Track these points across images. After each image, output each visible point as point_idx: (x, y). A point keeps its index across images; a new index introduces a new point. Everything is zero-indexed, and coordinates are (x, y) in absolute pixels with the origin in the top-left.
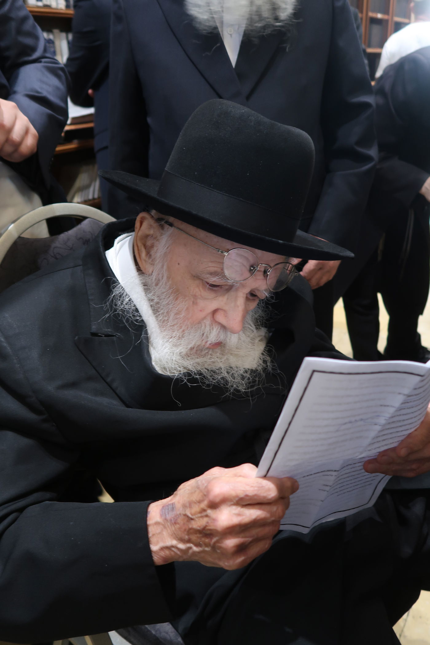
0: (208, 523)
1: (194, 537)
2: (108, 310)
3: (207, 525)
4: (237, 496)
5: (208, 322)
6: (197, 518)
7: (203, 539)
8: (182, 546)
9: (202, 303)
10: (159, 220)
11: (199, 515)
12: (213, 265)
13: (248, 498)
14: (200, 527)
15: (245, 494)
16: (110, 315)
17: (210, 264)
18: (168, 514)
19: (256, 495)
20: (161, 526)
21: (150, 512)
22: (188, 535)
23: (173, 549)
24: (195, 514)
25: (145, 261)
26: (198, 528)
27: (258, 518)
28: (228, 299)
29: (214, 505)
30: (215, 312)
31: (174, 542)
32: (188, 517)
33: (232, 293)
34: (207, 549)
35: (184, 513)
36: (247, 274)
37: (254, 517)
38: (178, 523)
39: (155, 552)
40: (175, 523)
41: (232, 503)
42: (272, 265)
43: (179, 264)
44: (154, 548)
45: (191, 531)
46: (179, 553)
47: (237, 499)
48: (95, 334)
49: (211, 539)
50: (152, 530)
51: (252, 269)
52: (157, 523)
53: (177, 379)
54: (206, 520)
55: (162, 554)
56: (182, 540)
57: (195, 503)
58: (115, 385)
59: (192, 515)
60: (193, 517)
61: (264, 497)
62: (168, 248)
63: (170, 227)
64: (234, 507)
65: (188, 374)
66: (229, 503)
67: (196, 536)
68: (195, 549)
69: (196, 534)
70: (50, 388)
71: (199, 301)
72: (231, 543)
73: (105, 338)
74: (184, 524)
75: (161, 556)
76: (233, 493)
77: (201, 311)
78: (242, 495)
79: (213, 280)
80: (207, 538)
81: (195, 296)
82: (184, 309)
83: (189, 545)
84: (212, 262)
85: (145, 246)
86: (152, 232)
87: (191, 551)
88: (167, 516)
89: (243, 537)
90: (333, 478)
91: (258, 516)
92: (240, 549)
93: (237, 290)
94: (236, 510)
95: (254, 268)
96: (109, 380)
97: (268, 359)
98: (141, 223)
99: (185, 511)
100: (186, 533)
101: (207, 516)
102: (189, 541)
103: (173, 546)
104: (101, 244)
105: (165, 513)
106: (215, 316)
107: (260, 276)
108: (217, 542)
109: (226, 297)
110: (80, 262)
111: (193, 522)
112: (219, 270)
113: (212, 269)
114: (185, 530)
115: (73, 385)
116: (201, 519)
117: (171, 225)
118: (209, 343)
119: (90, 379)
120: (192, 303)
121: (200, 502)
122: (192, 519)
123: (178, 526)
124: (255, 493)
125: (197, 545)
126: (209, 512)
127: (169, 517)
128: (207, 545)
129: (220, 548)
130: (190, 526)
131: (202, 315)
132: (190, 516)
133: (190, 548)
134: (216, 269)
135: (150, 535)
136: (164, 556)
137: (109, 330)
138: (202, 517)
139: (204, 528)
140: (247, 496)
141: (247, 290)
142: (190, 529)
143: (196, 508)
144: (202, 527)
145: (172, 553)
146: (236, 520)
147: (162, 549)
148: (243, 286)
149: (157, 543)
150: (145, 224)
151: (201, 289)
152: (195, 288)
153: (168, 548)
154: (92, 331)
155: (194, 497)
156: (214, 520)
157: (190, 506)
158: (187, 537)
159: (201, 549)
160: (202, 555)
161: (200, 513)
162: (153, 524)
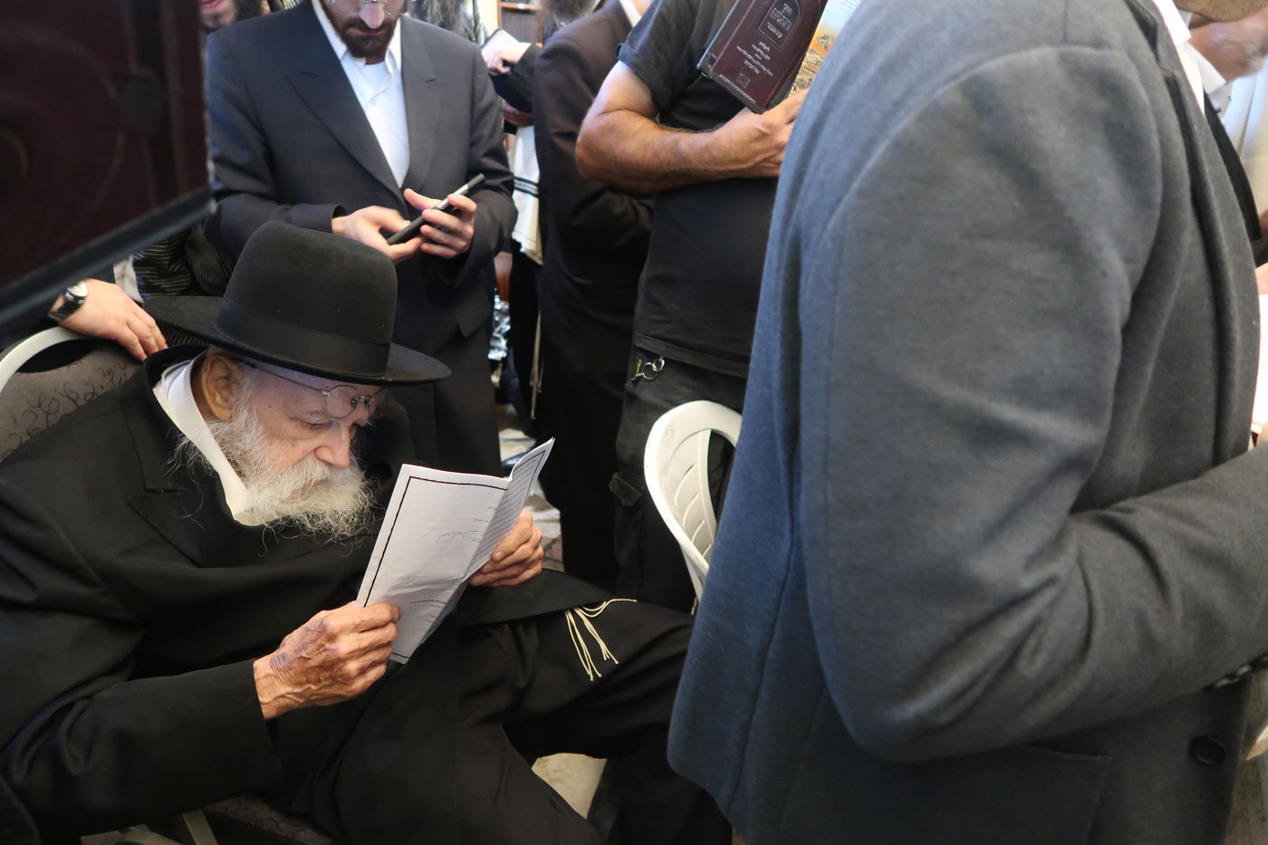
0: (327, 655)
1: (312, 676)
3: (327, 657)
5: (310, 460)
6: (314, 655)
7: (322, 674)
8: (298, 690)
9: (300, 443)
10: (235, 360)
11: (317, 652)
12: (314, 404)
13: (365, 623)
14: (318, 663)
15: (361, 620)
17: (309, 404)
18: (280, 662)
19: (371, 619)
20: (271, 677)
21: (256, 669)
22: (305, 675)
23: (289, 696)
24: (311, 653)
25: (221, 406)
26: (317, 665)
27: (374, 641)
28: (329, 436)
29: (333, 637)
30: (315, 450)
31: (289, 689)
32: (304, 658)
33: (334, 429)
34: (327, 683)
35: (299, 656)
36: (349, 408)
37: (370, 640)
38: (293, 668)
39: (266, 705)
40: (289, 669)
41: (351, 631)
42: (372, 395)
43: (270, 407)
44: (264, 698)
45: (306, 672)
46: (295, 698)
47: (354, 625)
48: (151, 491)
49: (331, 671)
50: (260, 684)
51: (354, 403)
52: (268, 675)
54: (324, 654)
56: (300, 684)
57: (309, 643)
59: (308, 654)
60: (309, 656)
61: (379, 619)
62: (253, 391)
63: (253, 369)
64: (352, 634)
66: (347, 632)
67: (314, 673)
68: (314, 687)
69: (314, 671)
71: (297, 440)
72: (353, 666)
73: (166, 494)
74: (300, 666)
75: (274, 708)
76: (350, 622)
77: (301, 449)
78: (358, 622)
80: (327, 671)
81: (294, 438)
83: (306, 686)
84: (312, 402)
87: (309, 692)
89: (363, 662)
92: (362, 672)
94: (355, 636)
95: (356, 401)
96: (175, 542)
98: (212, 365)
99: (300, 653)
100: (302, 674)
101: (325, 650)
102: (308, 681)
103: (289, 693)
105: (276, 663)
106: (318, 453)
107: (362, 407)
108: (339, 669)
109: (328, 433)
110: (119, 406)
111: (311, 661)
112: (320, 409)
113: (313, 409)
114: (301, 672)
116: (319, 655)
117: (253, 366)
118: (313, 482)
120: (290, 445)
121: (315, 641)
122: (309, 659)
123: (291, 672)
124: (370, 617)
125: (315, 683)
126: (327, 645)
127: (280, 666)
128: (326, 679)
129: (343, 674)
130: (308, 666)
131: (302, 453)
132: (307, 656)
133: (310, 688)
134: (317, 409)
135: (258, 689)
136: (276, 706)
138: (320, 653)
139: (324, 662)
140: (363, 621)
141: (350, 424)
142: (307, 669)
143: (312, 647)
144: (321, 662)
145: (287, 700)
146: (355, 646)
147: (276, 699)
151: (300, 430)
152: (294, 430)
153: (283, 696)
154: (147, 488)
155: (309, 638)
156: (334, 650)
157: (304, 647)
158: (304, 679)
159: (321, 685)
160: (321, 691)
161: (318, 649)
162: (262, 678)
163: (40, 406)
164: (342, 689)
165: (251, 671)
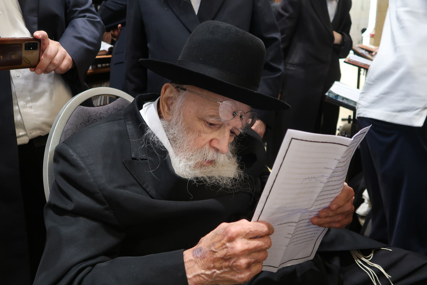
0: (228, 251)
1: (217, 265)
2: (143, 143)
3: (228, 252)
4: (245, 232)
5: (207, 147)
6: (219, 250)
7: (224, 263)
8: (208, 272)
9: (204, 136)
10: (177, 88)
11: (221, 248)
12: (212, 111)
13: (251, 233)
14: (222, 255)
15: (249, 230)
16: (145, 146)
17: (210, 111)
18: (198, 253)
19: (256, 230)
20: (194, 262)
21: (185, 255)
22: (213, 263)
23: (202, 276)
24: (218, 248)
25: (167, 113)
26: (221, 256)
27: (258, 246)
28: (219, 133)
29: (231, 240)
30: (211, 141)
31: (203, 271)
33: (222, 129)
34: (226, 270)
35: (210, 250)
36: (232, 117)
37: (255, 245)
38: (206, 257)
39: (190, 279)
40: (203, 258)
41: (242, 237)
42: (245, 112)
43: (190, 112)
44: (189, 276)
45: (215, 260)
46: (206, 278)
47: (245, 234)
48: (134, 159)
49: (230, 262)
50: (187, 266)
51: (234, 114)
52: (191, 260)
53: (191, 181)
54: (225, 250)
55: (194, 280)
56: (209, 269)
57: (217, 242)
58: (148, 190)
59: (216, 249)
60: (216, 251)
61: (261, 231)
62: (183, 103)
63: (184, 91)
64: (244, 239)
65: (197, 178)
66: (240, 237)
67: (219, 262)
68: (218, 272)
69: (219, 261)
70: (111, 188)
71: (202, 134)
72: (243, 261)
73: (141, 161)
74: (210, 257)
75: (194, 282)
76: (243, 230)
77: (203, 140)
78: (248, 231)
79: (211, 120)
80: (227, 262)
81: (200, 131)
82: (193, 140)
83: (213, 270)
84: (211, 109)
85: (167, 104)
86: (172, 95)
87: (215, 274)
88: (197, 255)
89: (249, 259)
90: (294, 228)
91: (257, 245)
92: (249, 266)
93: (225, 127)
94: (245, 241)
95: (235, 113)
96: (144, 186)
97: (241, 172)
98: (165, 90)
99: (210, 248)
100: (211, 262)
101: (226, 247)
102: (214, 267)
103: (202, 274)
104: (136, 105)
105: (196, 254)
106: (211, 143)
107: (238, 118)
108: (235, 262)
109: (218, 132)
110: (123, 118)
111: (217, 254)
112: (215, 114)
113: (211, 114)
114: (211, 260)
115: (124, 187)
116: (222, 250)
117: (185, 90)
119: (133, 185)
120: (198, 135)
121: (220, 241)
122: (216, 252)
123: (206, 259)
124: (256, 229)
125: (219, 269)
126: (228, 244)
127: (199, 255)
128: (226, 267)
129: (236, 266)
130: (215, 257)
131: (203, 143)
132: (214, 250)
133: (215, 272)
134: (213, 113)
135: (186, 268)
136: (196, 282)
137: (144, 156)
138: (223, 249)
139: (225, 255)
140: (251, 231)
141: (231, 127)
142: (215, 259)
143: (218, 245)
144: (224, 255)
145: (201, 279)
146: (246, 247)
147: (195, 276)
148: (228, 125)
149: (191, 273)
150: (168, 90)
151: (204, 126)
152: (200, 126)
153: (199, 275)
154: (132, 157)
155: (216, 239)
156: (232, 248)
157: (213, 244)
158: (212, 265)
159: (222, 271)
160: (223, 275)
161: (222, 246)
162: (188, 262)
163: (88, 121)
164: (235, 275)
165: (182, 256)
